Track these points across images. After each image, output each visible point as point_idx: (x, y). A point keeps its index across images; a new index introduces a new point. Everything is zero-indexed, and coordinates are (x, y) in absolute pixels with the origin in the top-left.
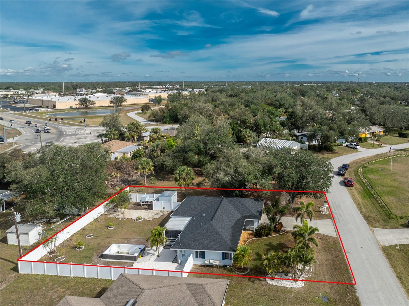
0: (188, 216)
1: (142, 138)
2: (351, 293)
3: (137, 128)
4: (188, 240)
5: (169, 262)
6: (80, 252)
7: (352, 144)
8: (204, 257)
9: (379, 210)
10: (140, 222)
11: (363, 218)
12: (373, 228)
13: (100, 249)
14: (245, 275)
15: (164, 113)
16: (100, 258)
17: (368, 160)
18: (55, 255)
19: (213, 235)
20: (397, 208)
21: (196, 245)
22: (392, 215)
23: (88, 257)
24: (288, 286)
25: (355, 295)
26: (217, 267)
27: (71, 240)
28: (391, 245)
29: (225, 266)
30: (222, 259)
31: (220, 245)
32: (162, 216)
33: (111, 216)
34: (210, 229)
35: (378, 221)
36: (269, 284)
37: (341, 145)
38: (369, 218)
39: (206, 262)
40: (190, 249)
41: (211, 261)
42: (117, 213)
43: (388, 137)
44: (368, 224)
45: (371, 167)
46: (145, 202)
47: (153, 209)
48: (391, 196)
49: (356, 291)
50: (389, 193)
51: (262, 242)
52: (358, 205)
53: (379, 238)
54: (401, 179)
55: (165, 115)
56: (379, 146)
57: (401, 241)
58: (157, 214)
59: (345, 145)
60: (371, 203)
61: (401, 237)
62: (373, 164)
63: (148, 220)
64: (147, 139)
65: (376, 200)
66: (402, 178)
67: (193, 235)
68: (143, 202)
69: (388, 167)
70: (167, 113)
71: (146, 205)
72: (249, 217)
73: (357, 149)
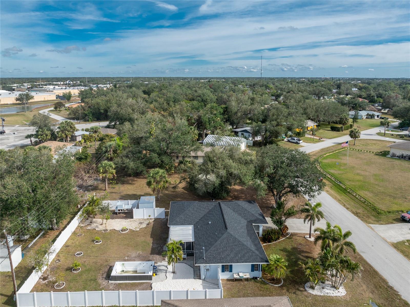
0: (188, 225)
1: (74, 138)
2: (396, 297)
3: (71, 127)
4: (211, 252)
5: (189, 278)
6: (80, 275)
7: (294, 139)
8: (231, 271)
9: (362, 205)
10: (127, 234)
11: (353, 215)
12: (370, 225)
13: (100, 269)
14: (281, 287)
15: (84, 110)
16: (107, 281)
17: (317, 154)
18: (50, 281)
19: (236, 245)
20: (379, 203)
21: (223, 259)
22: (380, 211)
23: (91, 280)
24: (332, 295)
25: (401, 299)
26: (247, 280)
27: (58, 260)
28: (398, 241)
29: (255, 278)
30: (252, 271)
31: (248, 256)
32: (148, 224)
33: (89, 228)
34: (230, 240)
35: (368, 217)
36: (312, 294)
37: (282, 140)
38: (359, 215)
39: (236, 276)
40: (217, 263)
41: (241, 274)
42: (95, 224)
43: (321, 131)
44: (362, 220)
45: (325, 161)
46: (122, 210)
47: (134, 217)
48: (366, 191)
49: (399, 293)
50: (361, 188)
51: (275, 248)
52: (339, 201)
53: (382, 235)
54: (362, 173)
55: (86, 112)
56: (319, 141)
57: (405, 236)
58: (141, 223)
59: (286, 140)
60: (350, 199)
61: (403, 232)
62: (325, 158)
63: (135, 230)
64: (79, 139)
65: (353, 195)
66: (363, 171)
67: (215, 247)
68: (119, 210)
69: (342, 161)
70: (88, 110)
71: (123, 213)
72: (255, 221)
73: (299, 144)
